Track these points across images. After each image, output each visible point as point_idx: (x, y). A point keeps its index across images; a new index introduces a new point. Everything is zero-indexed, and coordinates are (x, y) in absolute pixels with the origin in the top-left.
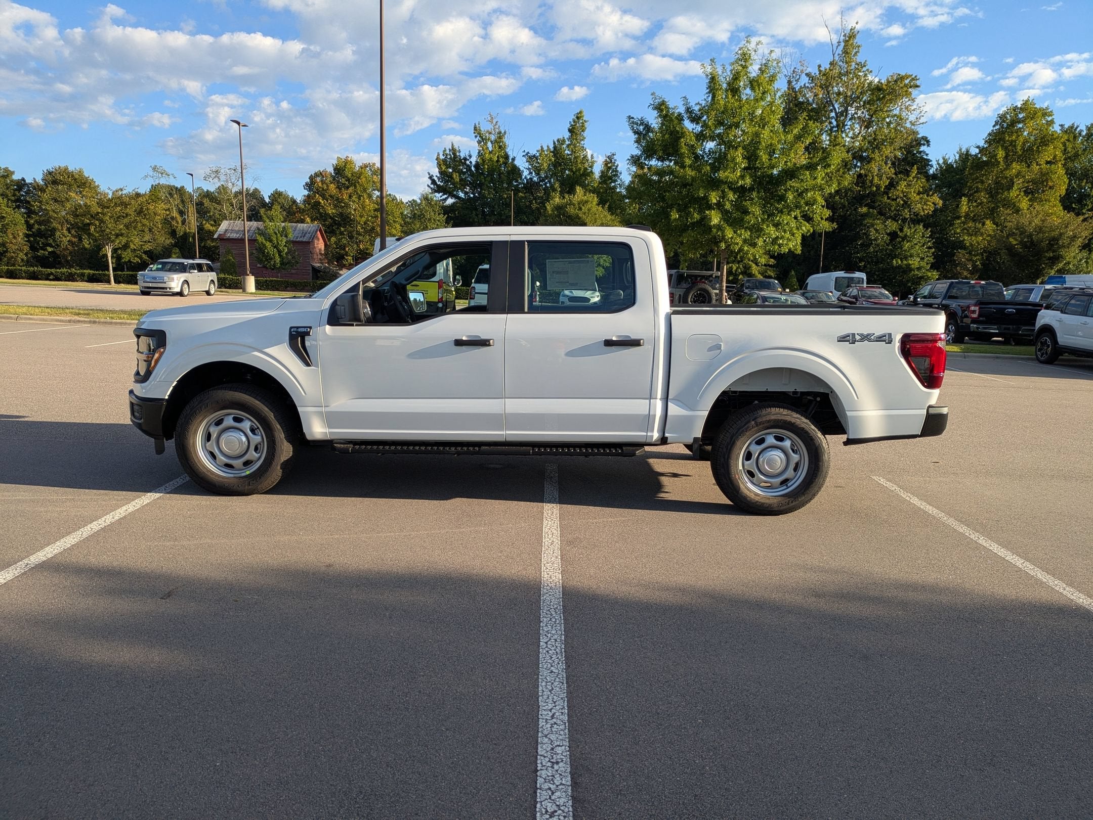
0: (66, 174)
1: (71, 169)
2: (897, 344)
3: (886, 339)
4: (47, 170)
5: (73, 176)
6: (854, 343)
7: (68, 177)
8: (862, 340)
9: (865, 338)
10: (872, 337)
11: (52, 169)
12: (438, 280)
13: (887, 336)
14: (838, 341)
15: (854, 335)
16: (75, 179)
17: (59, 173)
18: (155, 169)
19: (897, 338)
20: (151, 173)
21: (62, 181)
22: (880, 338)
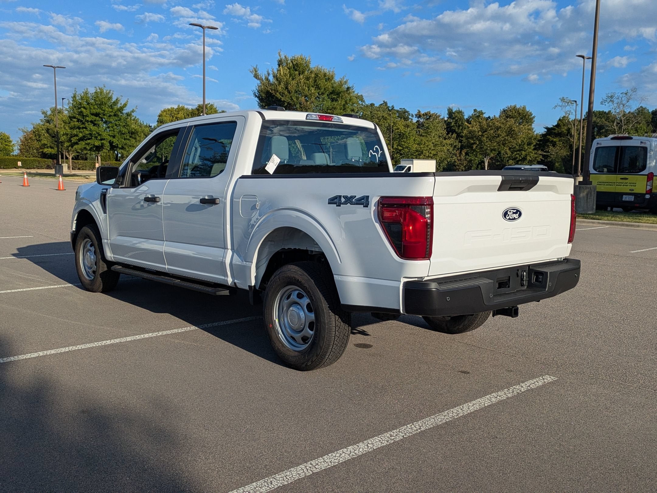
0: (514, 110)
1: (518, 107)
2: (373, 207)
3: (364, 201)
4: (503, 109)
5: (518, 111)
6: (340, 206)
7: (515, 112)
8: (345, 203)
9: (349, 200)
10: (354, 200)
11: (506, 108)
12: (647, 174)
13: (365, 199)
14: (329, 203)
15: (340, 197)
16: (519, 114)
17: (510, 110)
18: (563, 100)
19: (374, 201)
20: (560, 104)
21: (511, 116)
22: (359, 201)
